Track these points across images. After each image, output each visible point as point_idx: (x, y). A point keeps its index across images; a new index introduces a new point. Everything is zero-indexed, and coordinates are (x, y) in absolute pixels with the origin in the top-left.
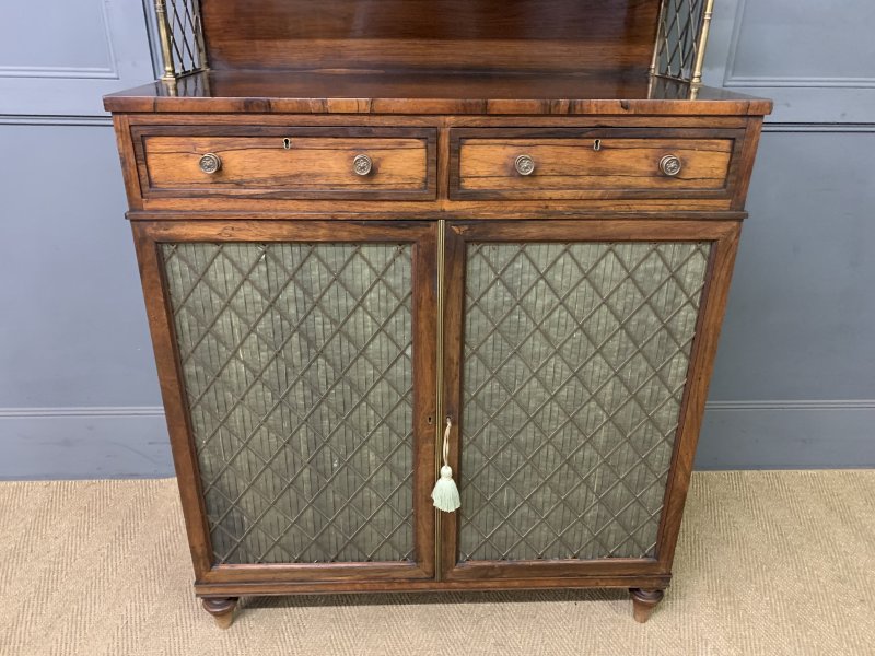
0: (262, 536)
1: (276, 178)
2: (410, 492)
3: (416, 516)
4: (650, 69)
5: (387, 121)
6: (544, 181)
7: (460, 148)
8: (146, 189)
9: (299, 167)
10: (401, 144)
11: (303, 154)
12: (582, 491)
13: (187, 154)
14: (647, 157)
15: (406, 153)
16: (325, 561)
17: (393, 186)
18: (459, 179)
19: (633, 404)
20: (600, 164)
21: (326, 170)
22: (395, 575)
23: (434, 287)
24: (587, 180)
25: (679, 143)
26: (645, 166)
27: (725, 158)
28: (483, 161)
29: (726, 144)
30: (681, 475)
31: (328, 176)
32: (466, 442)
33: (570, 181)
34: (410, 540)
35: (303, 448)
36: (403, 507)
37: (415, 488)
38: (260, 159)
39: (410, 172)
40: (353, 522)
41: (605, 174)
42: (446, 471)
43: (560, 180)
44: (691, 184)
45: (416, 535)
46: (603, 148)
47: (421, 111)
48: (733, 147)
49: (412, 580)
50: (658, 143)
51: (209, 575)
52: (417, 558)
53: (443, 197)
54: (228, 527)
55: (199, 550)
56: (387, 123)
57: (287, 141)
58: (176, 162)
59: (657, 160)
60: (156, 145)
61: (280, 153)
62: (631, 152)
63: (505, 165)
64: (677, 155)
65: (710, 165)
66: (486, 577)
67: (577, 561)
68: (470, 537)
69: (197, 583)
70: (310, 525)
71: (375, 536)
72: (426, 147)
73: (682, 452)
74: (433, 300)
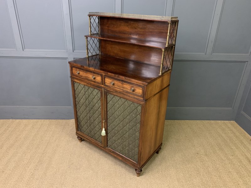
1: (85, 77)
9: (87, 76)
11: (87, 74)
15: (99, 77)
17: (97, 81)
20: (123, 86)
23: (102, 98)
24: (121, 88)
25: (135, 86)
26: (129, 88)
27: (142, 91)
28: (108, 81)
29: (141, 88)
31: (90, 78)
33: (119, 88)
38: (83, 73)
39: (99, 80)
41: (124, 88)
42: (104, 129)
44: (136, 94)
46: (123, 84)
47: (100, 72)
48: (143, 89)
49: (101, 147)
50: (131, 85)
53: (103, 85)
56: (96, 72)
57: (86, 72)
58: (76, 72)
60: (73, 69)
62: (127, 86)
63: (111, 83)
64: (134, 88)
65: (139, 91)
72: (101, 77)
74: (102, 100)
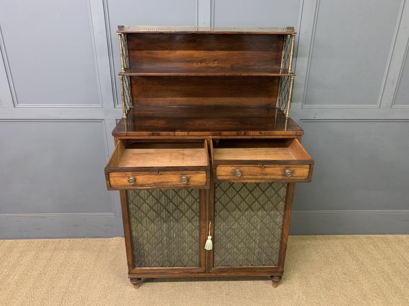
0: (150, 258)
1: (154, 183)
2: (198, 244)
3: (200, 252)
4: (276, 105)
6: (245, 177)
9: (163, 180)
11: (164, 176)
12: (253, 244)
13: (124, 177)
14: (280, 170)
15: (199, 175)
16: (170, 266)
17: (194, 185)
18: (216, 176)
19: (268, 216)
20: (264, 172)
22: (193, 271)
24: (260, 177)
25: (291, 166)
26: (280, 173)
27: (308, 170)
28: (224, 171)
29: (308, 166)
30: (285, 239)
31: (172, 182)
32: (216, 228)
33: (254, 177)
34: (198, 260)
35: (165, 230)
36: (196, 249)
37: (199, 243)
38: (149, 178)
39: (201, 181)
40: (180, 254)
41: (266, 175)
42: (210, 237)
43: (250, 176)
45: (200, 258)
46: (265, 167)
48: (310, 167)
49: (199, 273)
50: (284, 166)
51: (133, 271)
52: (200, 266)
54: (139, 255)
55: (130, 263)
57: (158, 172)
59: (284, 171)
60: (112, 175)
61: (156, 176)
62: (275, 168)
63: (232, 172)
64: (291, 169)
65: (303, 172)
66: (222, 272)
67: (253, 267)
68: (217, 259)
69: (129, 273)
70: (166, 255)
71: (187, 258)
73: (284, 232)
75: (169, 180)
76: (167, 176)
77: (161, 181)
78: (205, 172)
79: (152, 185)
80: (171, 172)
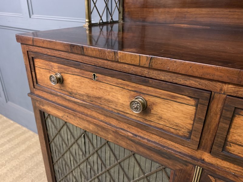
1: (88, 96)
5: (163, 76)
7: (233, 116)
8: (35, 84)
10: (173, 97)
11: (103, 86)
13: (49, 71)
15: (176, 105)
17: (161, 126)
21: (116, 100)
38: (81, 82)
39: (177, 121)
47: (196, 74)
53: (205, 150)
56: (163, 78)
57: (94, 75)
58: (45, 74)
61: (91, 81)
72: (196, 106)
75: (109, 97)
76: (108, 88)
77: (97, 95)
78: (193, 102)
79: (85, 98)
80: (115, 80)
